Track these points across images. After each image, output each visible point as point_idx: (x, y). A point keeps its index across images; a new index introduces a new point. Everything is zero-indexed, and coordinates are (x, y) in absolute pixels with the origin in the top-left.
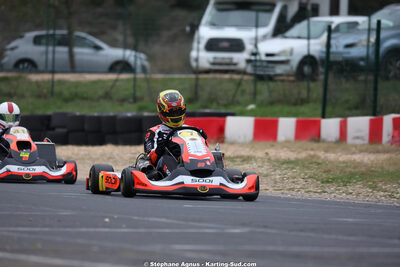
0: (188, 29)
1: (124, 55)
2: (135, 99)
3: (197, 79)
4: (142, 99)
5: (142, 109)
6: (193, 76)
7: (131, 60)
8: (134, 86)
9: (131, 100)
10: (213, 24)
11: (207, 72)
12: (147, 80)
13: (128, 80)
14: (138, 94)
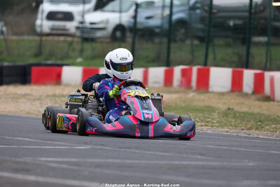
0: (34, 4)
3: (41, 40)
4: (1, 53)
6: (37, 38)
10: (52, 1)
12: (6, 40)
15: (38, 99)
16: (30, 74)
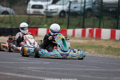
0: (26, 2)
1: (7, 9)
2: (10, 23)
3: (29, 17)
5: (12, 26)
8: (10, 19)
12: (14, 17)
13: (8, 17)
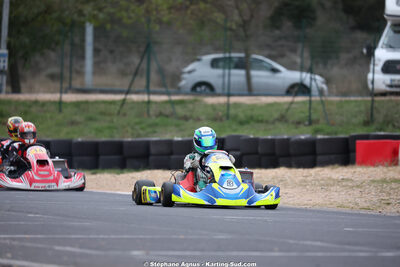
0: (365, 51)
1: (301, 79)
2: (311, 122)
3: (373, 101)
4: (317, 121)
5: (317, 131)
6: (369, 98)
7: (307, 82)
8: (310, 108)
9: (307, 123)
10: (390, 47)
11: (384, 94)
12: (322, 102)
13: (304, 102)
14: (314, 117)
15: (358, 186)
16: (354, 151)
